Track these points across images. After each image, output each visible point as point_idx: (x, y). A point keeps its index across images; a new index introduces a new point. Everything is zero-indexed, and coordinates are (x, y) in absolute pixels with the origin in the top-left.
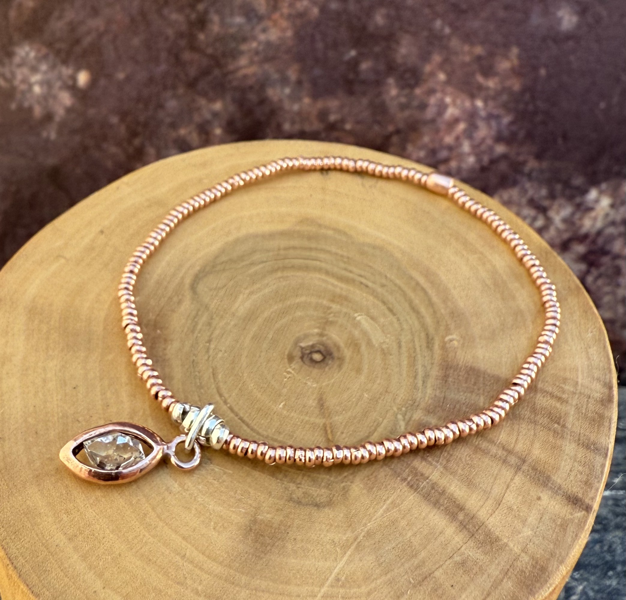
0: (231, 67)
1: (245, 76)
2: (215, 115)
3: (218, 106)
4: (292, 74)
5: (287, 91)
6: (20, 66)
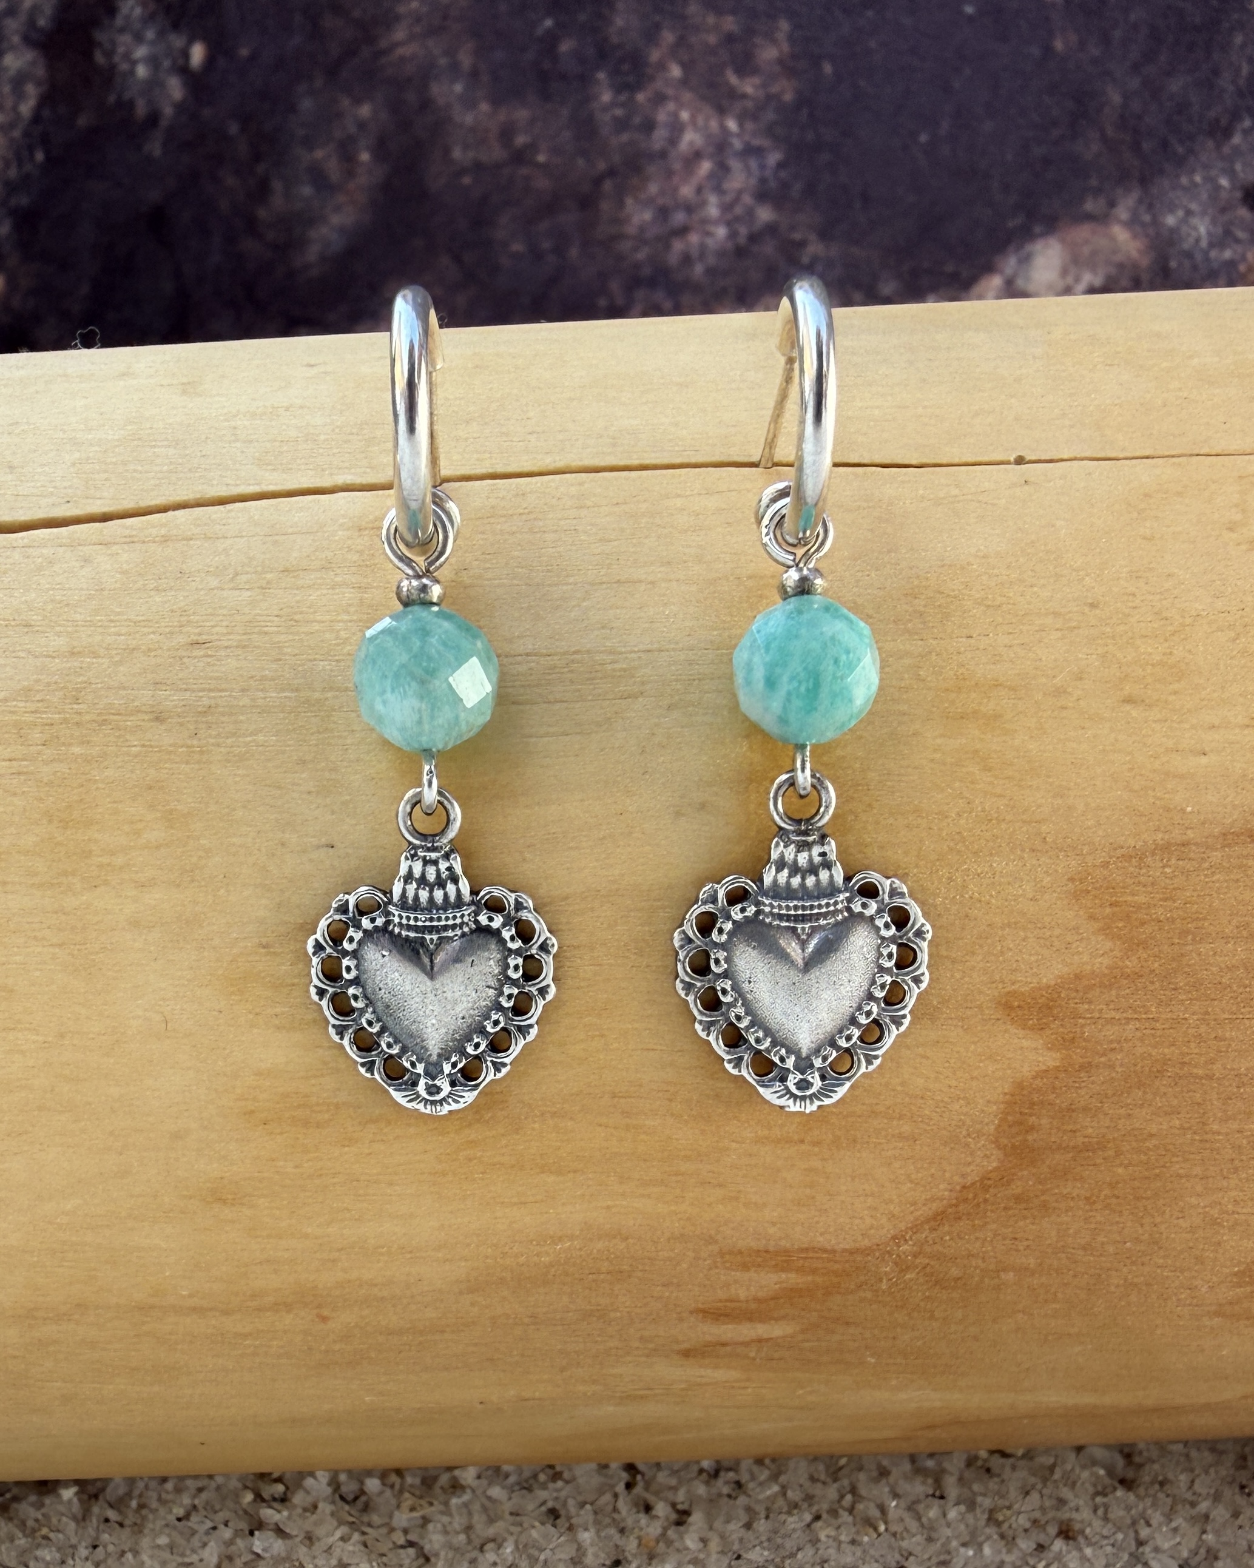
0: (383, 44)
1: (402, 59)
2: (362, 125)
3: (365, 111)
4: (466, 59)
5: (458, 88)
6: (122, 30)
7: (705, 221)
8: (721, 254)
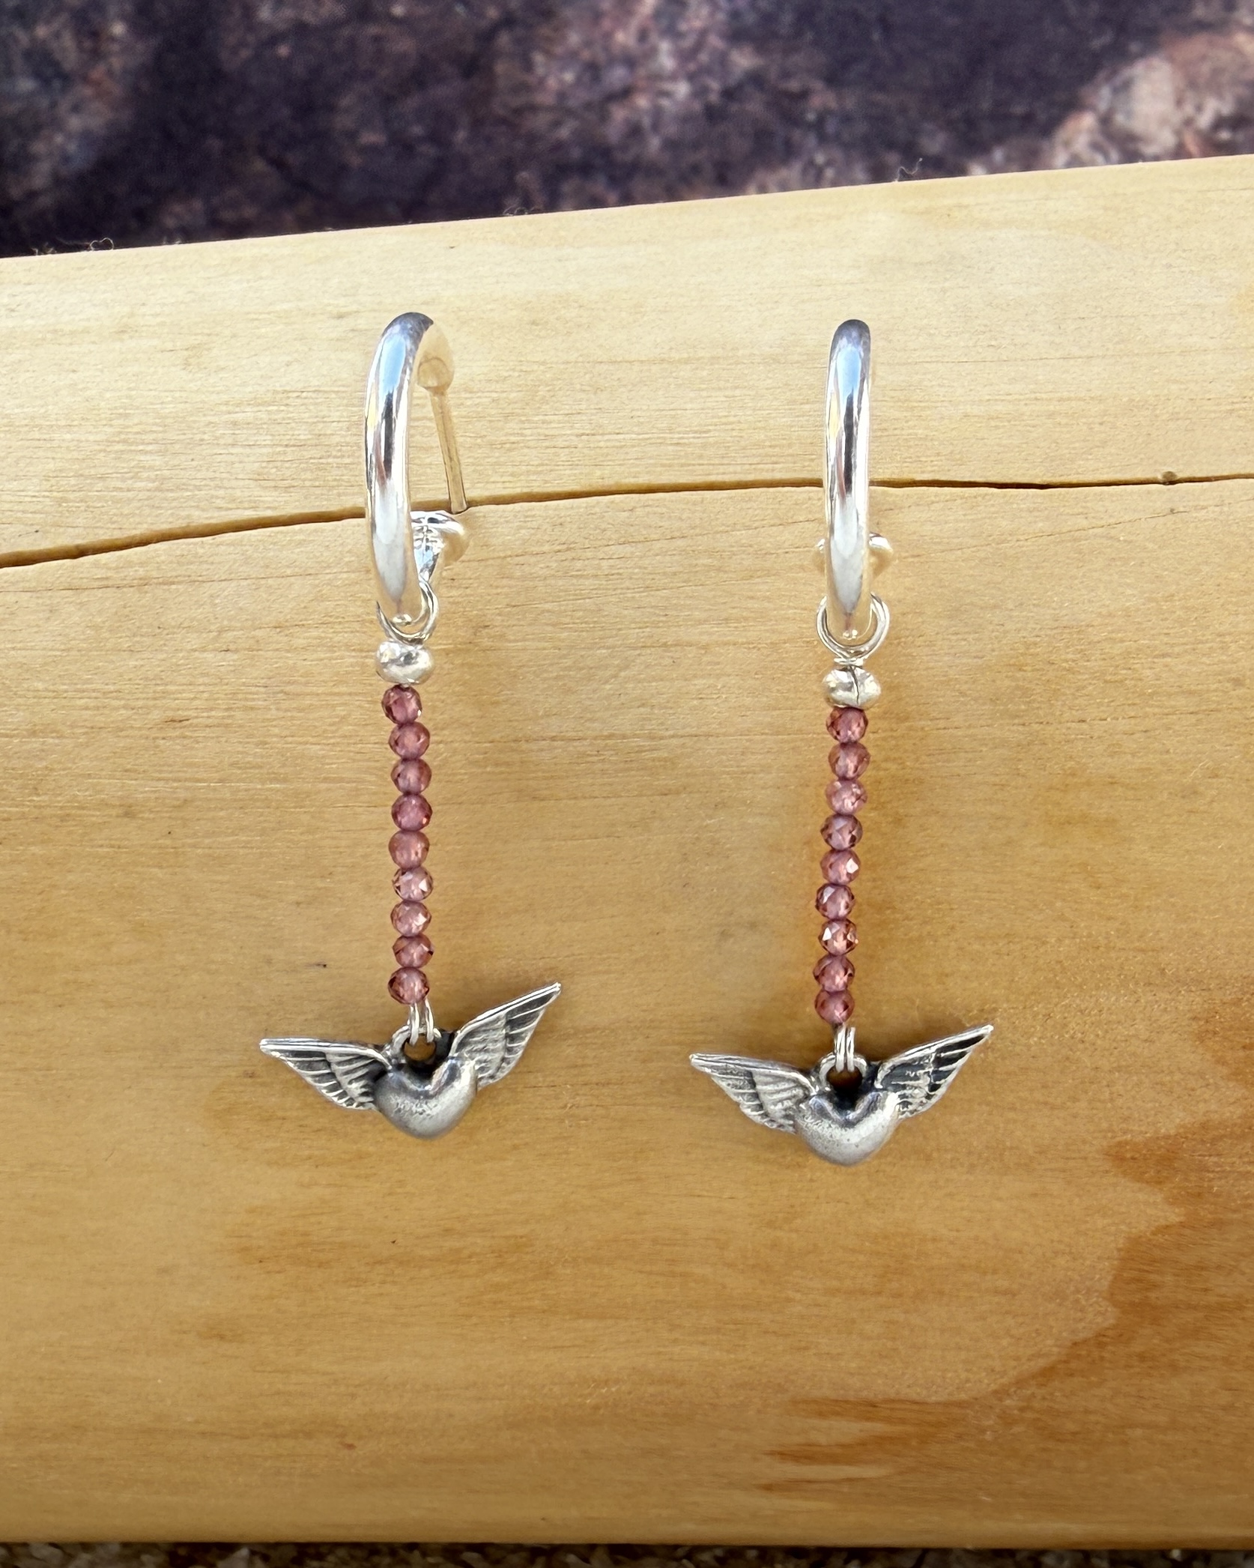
7: (657, 77)
8: (686, 119)
